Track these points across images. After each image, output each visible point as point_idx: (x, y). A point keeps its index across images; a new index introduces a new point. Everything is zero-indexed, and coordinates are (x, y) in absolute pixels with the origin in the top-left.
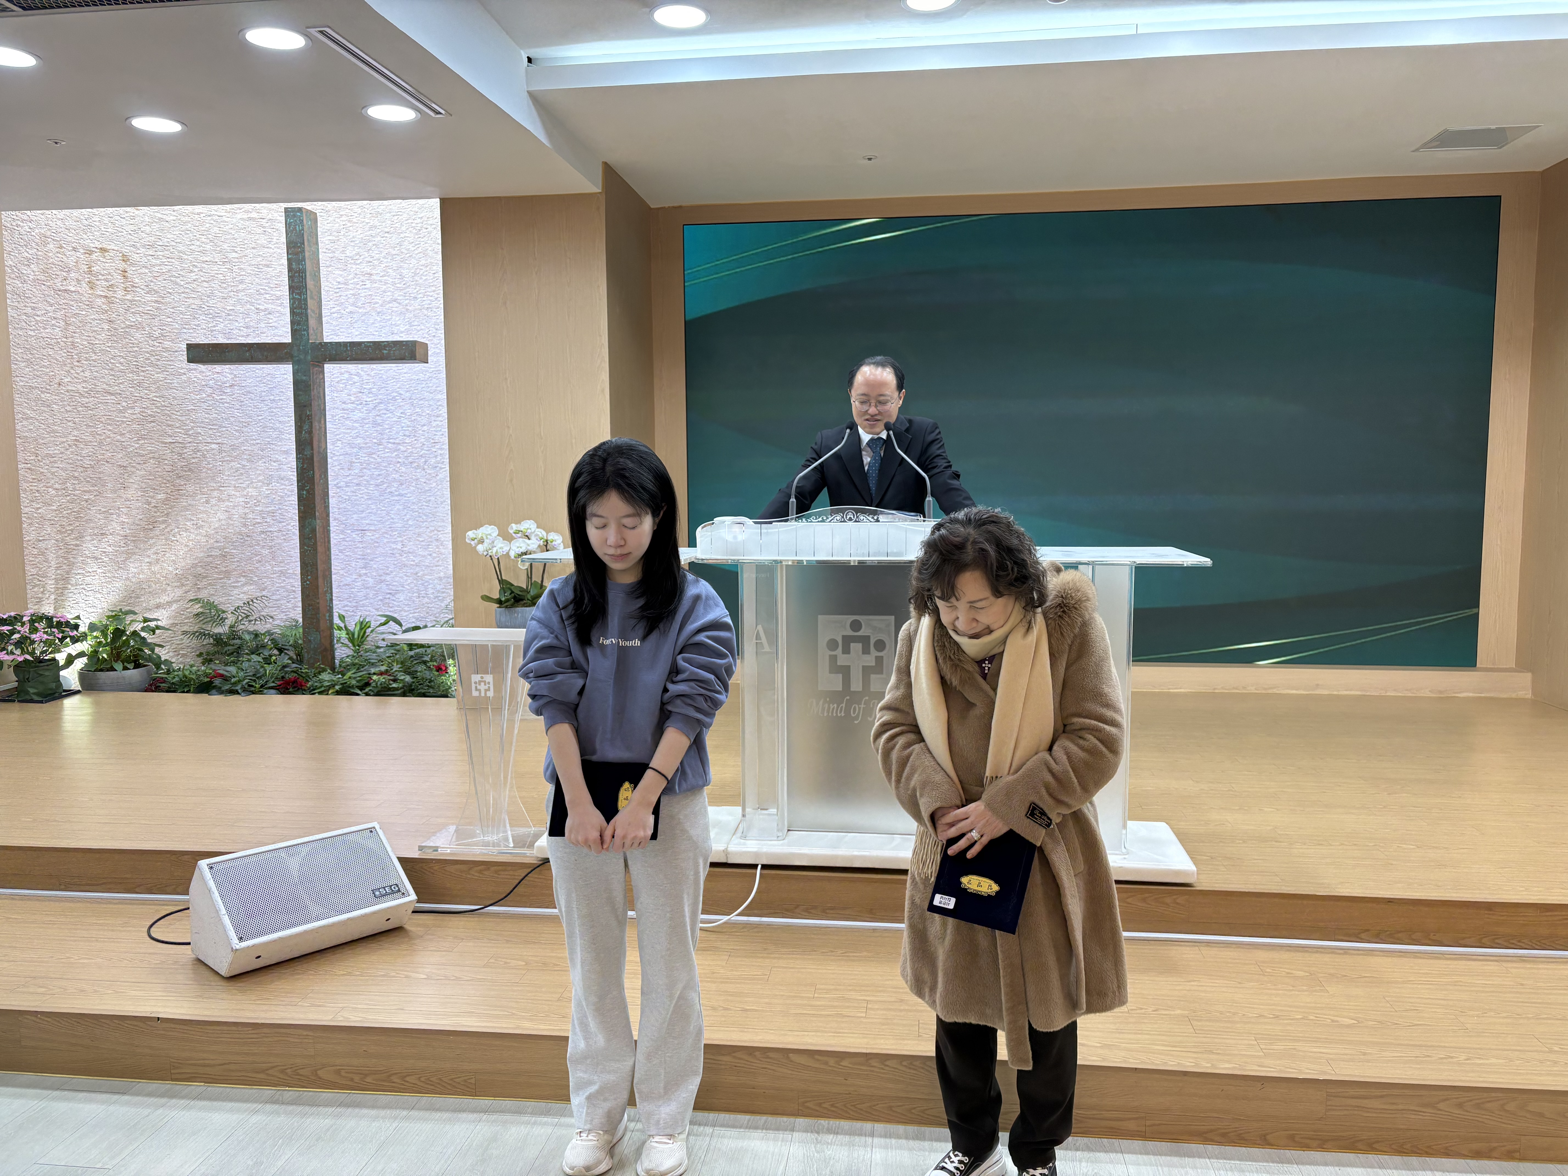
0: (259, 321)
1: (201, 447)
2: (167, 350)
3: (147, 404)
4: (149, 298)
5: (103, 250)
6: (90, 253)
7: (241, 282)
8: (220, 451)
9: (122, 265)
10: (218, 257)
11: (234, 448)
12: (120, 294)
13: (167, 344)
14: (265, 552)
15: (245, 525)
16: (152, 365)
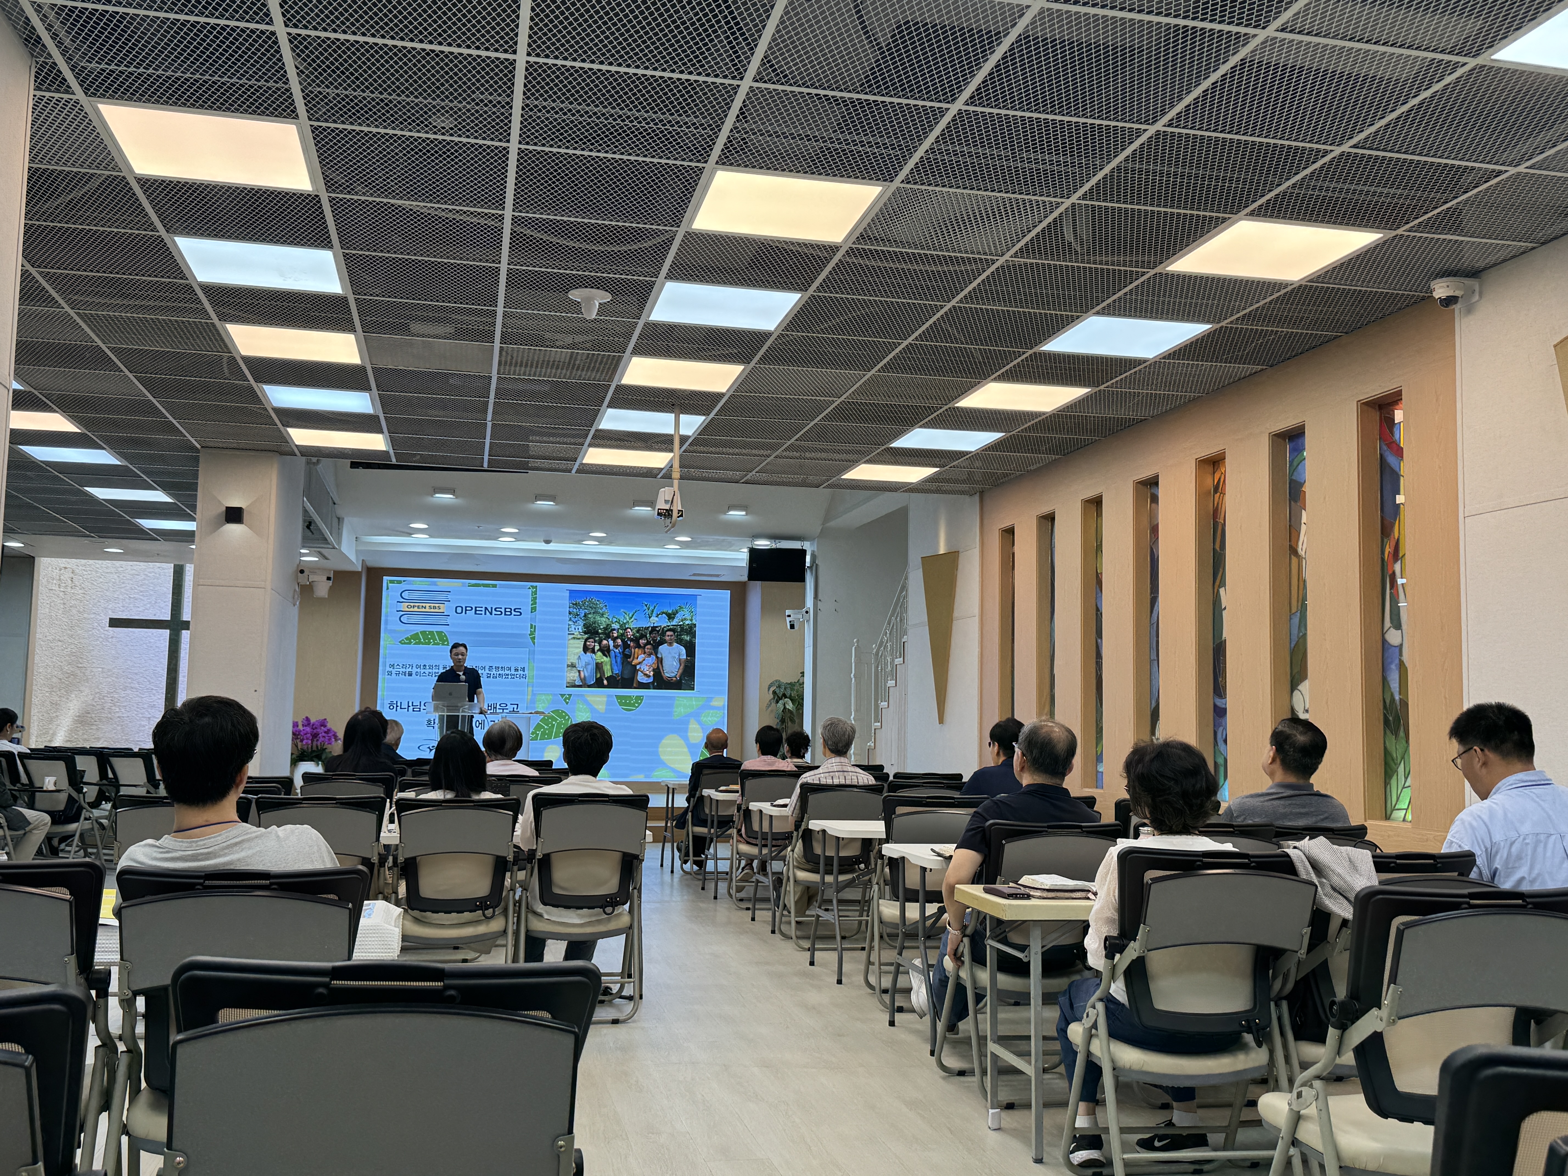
0: (130, 603)
1: (94, 670)
2: (85, 618)
3: (73, 646)
4: (80, 591)
5: (65, 568)
6: (60, 570)
7: (123, 583)
8: (103, 672)
9: (72, 575)
10: (113, 570)
11: (109, 670)
12: (69, 589)
13: (86, 615)
14: (119, 728)
15: (110, 713)
16: (78, 626)
